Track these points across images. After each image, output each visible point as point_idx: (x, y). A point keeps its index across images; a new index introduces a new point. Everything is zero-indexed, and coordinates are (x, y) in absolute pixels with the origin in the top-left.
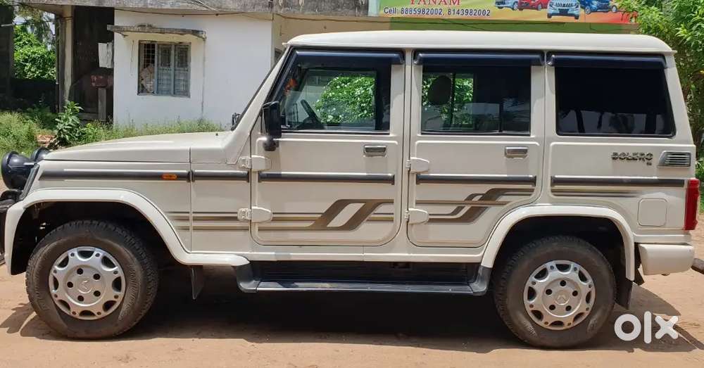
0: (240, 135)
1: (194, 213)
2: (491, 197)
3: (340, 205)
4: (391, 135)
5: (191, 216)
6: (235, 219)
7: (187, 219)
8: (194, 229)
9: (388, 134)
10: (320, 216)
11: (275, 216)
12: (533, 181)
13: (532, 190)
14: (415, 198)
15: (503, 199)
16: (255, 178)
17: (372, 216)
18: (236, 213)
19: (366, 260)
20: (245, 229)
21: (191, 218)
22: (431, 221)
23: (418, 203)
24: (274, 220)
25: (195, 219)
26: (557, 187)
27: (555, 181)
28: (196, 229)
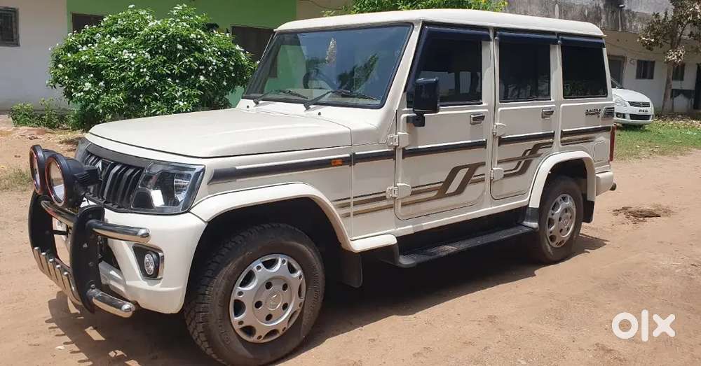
0: (389, 112)
1: (354, 198)
2: (534, 151)
3: (455, 171)
4: (484, 104)
5: (351, 201)
6: (384, 198)
7: (348, 205)
8: (354, 215)
9: (482, 103)
10: (441, 184)
11: (414, 190)
12: (552, 135)
13: (552, 143)
14: (497, 158)
15: (540, 151)
16: (399, 154)
17: (473, 178)
18: (385, 192)
19: (469, 218)
20: (391, 207)
21: (352, 204)
22: (505, 176)
23: (499, 162)
24: (413, 193)
25: (355, 204)
26: (564, 139)
27: (564, 134)
28: (355, 214)
